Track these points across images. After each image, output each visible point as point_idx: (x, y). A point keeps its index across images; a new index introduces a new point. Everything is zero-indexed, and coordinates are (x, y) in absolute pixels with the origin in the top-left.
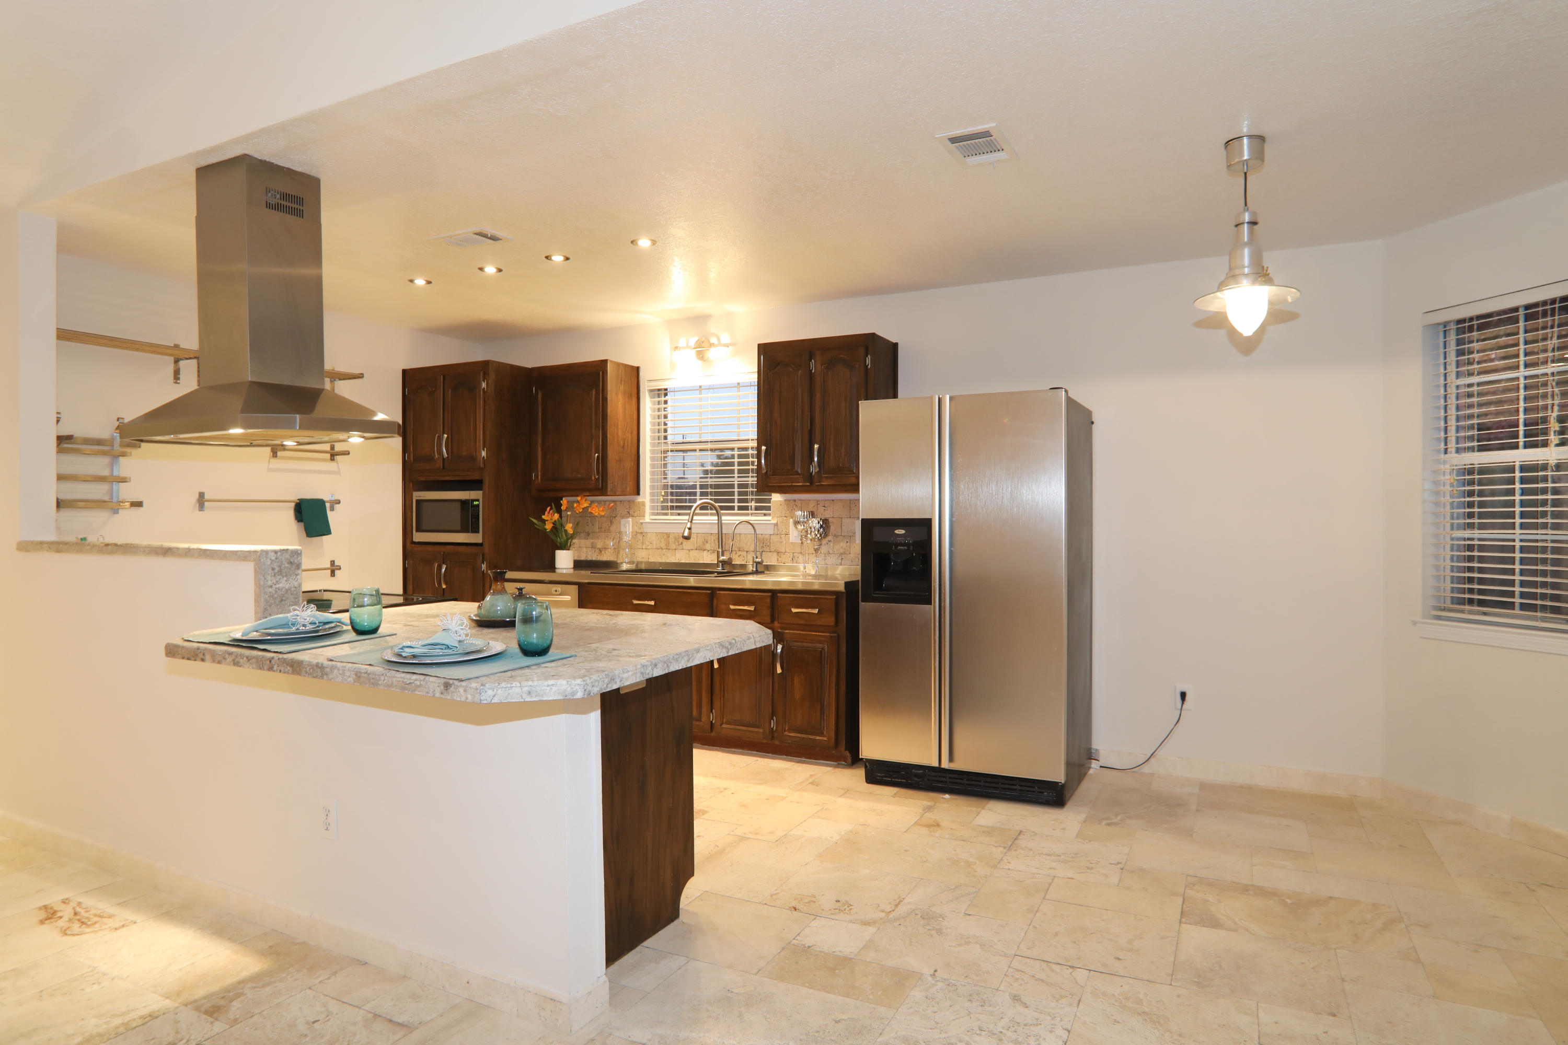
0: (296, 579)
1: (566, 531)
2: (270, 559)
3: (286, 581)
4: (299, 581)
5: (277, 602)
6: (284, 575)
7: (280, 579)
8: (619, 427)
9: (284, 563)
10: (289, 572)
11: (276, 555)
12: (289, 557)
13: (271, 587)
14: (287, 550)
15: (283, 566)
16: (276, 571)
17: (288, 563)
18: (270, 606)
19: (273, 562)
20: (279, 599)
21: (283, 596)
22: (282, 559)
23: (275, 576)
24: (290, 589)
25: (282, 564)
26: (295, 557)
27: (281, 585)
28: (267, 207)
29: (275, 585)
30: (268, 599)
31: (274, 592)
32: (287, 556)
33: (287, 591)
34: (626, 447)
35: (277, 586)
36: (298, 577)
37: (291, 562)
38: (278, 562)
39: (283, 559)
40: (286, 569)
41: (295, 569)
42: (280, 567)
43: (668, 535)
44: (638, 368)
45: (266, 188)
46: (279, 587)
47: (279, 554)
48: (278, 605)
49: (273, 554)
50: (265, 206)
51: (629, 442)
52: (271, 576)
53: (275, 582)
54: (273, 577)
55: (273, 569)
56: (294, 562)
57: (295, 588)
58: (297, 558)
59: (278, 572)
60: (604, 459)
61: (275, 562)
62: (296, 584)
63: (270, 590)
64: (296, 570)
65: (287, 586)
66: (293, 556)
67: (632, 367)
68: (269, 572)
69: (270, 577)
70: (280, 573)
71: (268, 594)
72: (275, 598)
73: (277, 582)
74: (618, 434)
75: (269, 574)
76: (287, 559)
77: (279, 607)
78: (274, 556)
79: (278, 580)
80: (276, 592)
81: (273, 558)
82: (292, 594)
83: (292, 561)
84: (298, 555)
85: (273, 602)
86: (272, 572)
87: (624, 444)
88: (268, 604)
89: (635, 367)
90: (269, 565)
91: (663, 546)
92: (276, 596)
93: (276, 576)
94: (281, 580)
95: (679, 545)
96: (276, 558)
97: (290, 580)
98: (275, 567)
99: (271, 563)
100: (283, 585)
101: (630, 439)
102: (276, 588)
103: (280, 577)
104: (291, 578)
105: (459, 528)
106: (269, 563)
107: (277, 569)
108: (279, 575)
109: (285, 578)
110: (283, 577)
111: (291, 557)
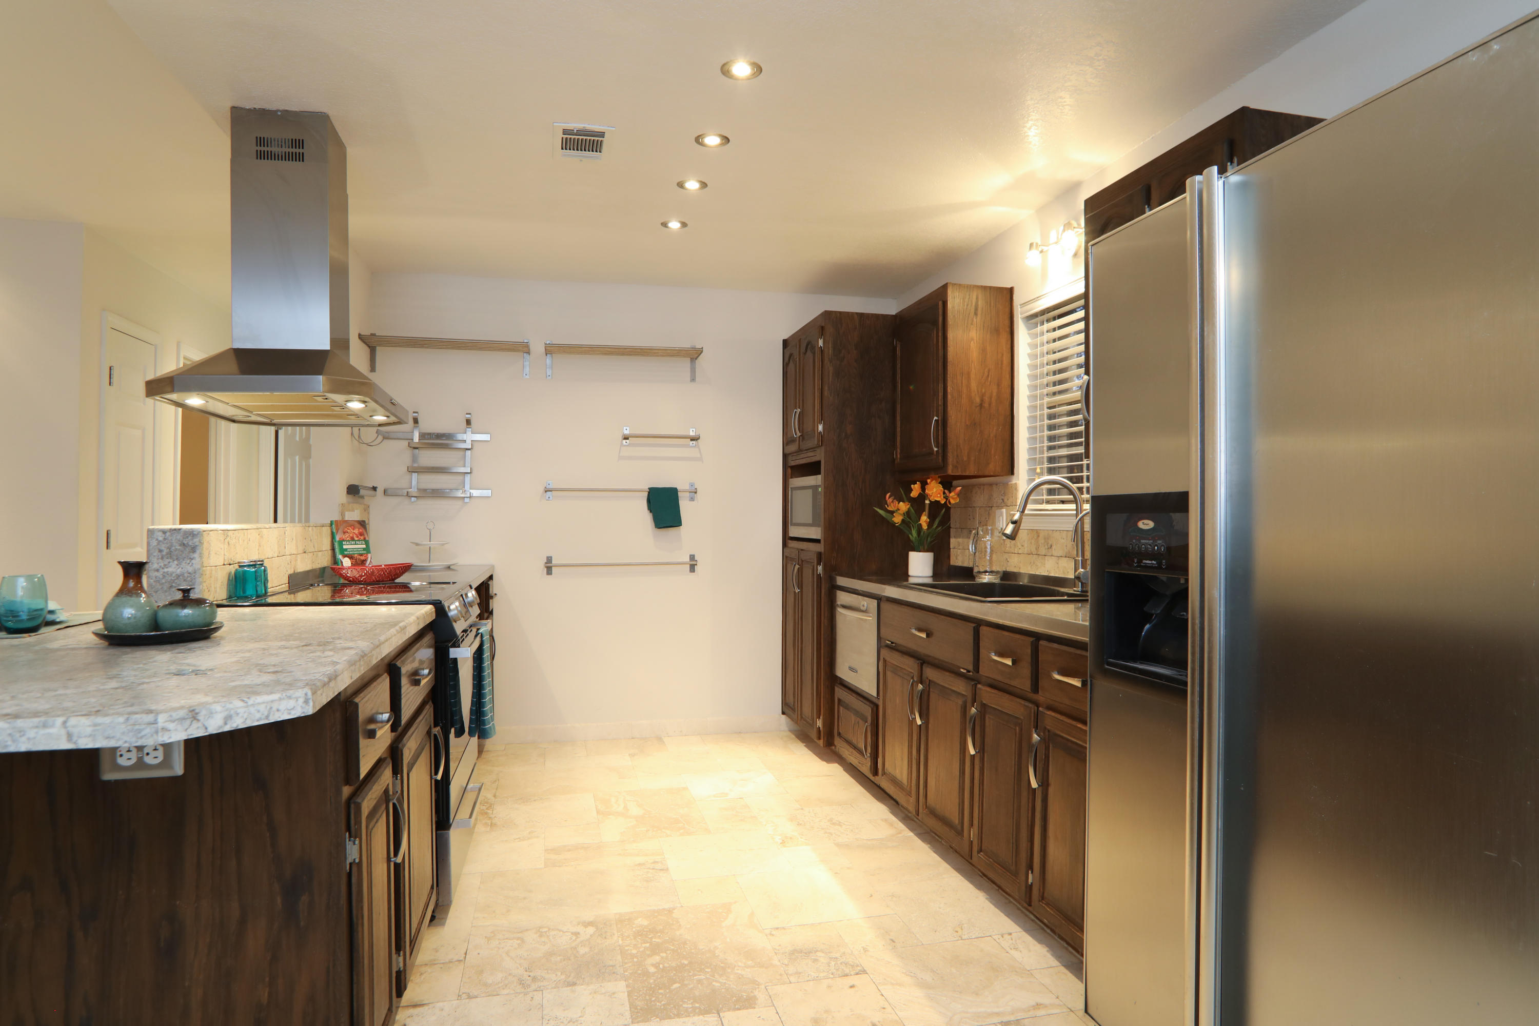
0: (191, 564)
1: (920, 527)
2: (157, 540)
3: (177, 565)
4: (194, 566)
5: (165, 588)
6: (175, 558)
7: (169, 562)
8: (973, 376)
9: (175, 544)
10: (181, 555)
11: (163, 535)
12: (181, 538)
13: (158, 570)
14: (180, 529)
15: (173, 548)
16: (164, 553)
17: (180, 545)
18: (156, 592)
19: (161, 543)
20: (167, 585)
21: (173, 582)
22: (171, 539)
23: (162, 558)
24: (182, 575)
25: (172, 546)
26: (190, 538)
27: (170, 570)
28: (257, 158)
29: (163, 568)
30: (154, 584)
31: (161, 577)
32: (179, 537)
33: (178, 576)
34: (986, 405)
35: (166, 570)
36: (193, 561)
37: (184, 544)
38: (167, 543)
39: (174, 540)
40: (177, 552)
41: (190, 552)
42: (170, 549)
43: (1037, 532)
44: (1011, 291)
45: (257, 138)
46: (168, 572)
47: (168, 534)
48: (166, 591)
49: (160, 534)
50: (255, 157)
51: (993, 400)
52: (158, 559)
53: (162, 566)
54: (161, 560)
55: (160, 551)
56: (187, 543)
57: (189, 573)
58: (192, 539)
59: (167, 554)
60: (944, 423)
61: (164, 544)
62: (190, 569)
63: (156, 574)
64: (191, 554)
65: (179, 571)
66: (187, 537)
67: (1000, 290)
68: (155, 554)
69: (155, 559)
70: (169, 555)
71: (154, 578)
72: (163, 584)
73: (165, 565)
74: (968, 386)
75: (154, 556)
76: (179, 540)
77: (167, 594)
78: (162, 537)
79: (166, 563)
80: (164, 576)
81: (161, 539)
82: (185, 580)
83: (185, 542)
84: (193, 536)
85: (160, 587)
86: (159, 554)
87: (982, 401)
88: (153, 589)
89: (1006, 289)
90: (155, 546)
91: (1034, 550)
92: (163, 581)
93: (165, 559)
94: (171, 564)
95: (1048, 548)
96: (165, 539)
97: (183, 564)
98: (163, 548)
99: (158, 544)
100: (174, 570)
101: (994, 394)
102: (164, 572)
103: (169, 560)
104: (184, 562)
105: (810, 521)
106: (156, 544)
107: (165, 551)
108: (167, 558)
109: (176, 562)
110: (174, 560)
111: (184, 538)
